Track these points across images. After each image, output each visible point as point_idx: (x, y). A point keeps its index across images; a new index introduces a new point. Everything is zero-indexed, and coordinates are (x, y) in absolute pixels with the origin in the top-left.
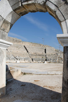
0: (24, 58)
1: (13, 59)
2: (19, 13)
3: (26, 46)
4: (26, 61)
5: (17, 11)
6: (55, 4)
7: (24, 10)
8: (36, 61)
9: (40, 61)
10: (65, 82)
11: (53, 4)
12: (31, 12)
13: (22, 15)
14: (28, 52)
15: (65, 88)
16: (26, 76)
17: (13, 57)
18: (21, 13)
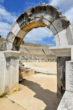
0: (42, 58)
1: (34, 59)
2: (26, 30)
3: (43, 49)
4: (43, 61)
5: (24, 29)
6: (49, 20)
7: (29, 28)
8: (51, 60)
9: (54, 61)
10: (59, 89)
11: (47, 20)
12: (35, 28)
13: (29, 31)
14: (45, 53)
15: (59, 95)
16: (38, 75)
17: (33, 58)
18: (27, 30)
